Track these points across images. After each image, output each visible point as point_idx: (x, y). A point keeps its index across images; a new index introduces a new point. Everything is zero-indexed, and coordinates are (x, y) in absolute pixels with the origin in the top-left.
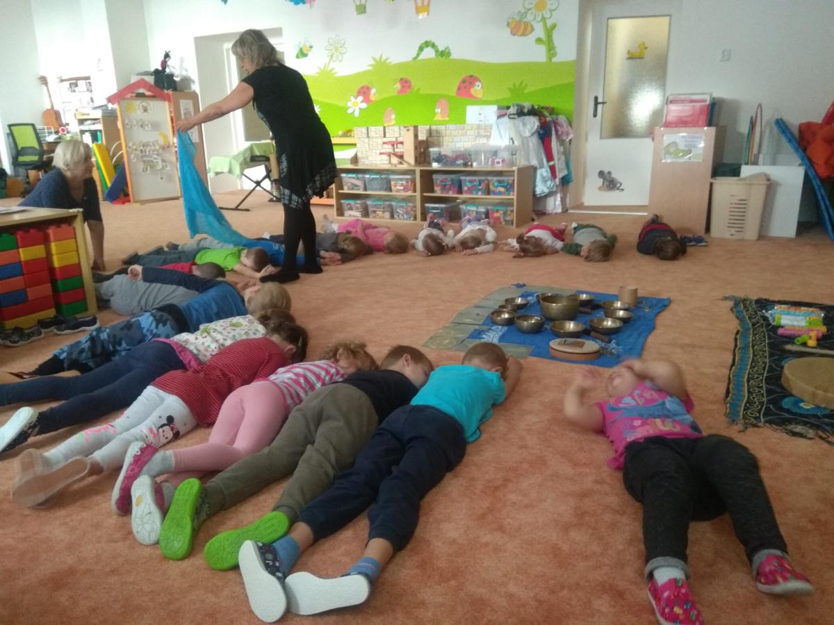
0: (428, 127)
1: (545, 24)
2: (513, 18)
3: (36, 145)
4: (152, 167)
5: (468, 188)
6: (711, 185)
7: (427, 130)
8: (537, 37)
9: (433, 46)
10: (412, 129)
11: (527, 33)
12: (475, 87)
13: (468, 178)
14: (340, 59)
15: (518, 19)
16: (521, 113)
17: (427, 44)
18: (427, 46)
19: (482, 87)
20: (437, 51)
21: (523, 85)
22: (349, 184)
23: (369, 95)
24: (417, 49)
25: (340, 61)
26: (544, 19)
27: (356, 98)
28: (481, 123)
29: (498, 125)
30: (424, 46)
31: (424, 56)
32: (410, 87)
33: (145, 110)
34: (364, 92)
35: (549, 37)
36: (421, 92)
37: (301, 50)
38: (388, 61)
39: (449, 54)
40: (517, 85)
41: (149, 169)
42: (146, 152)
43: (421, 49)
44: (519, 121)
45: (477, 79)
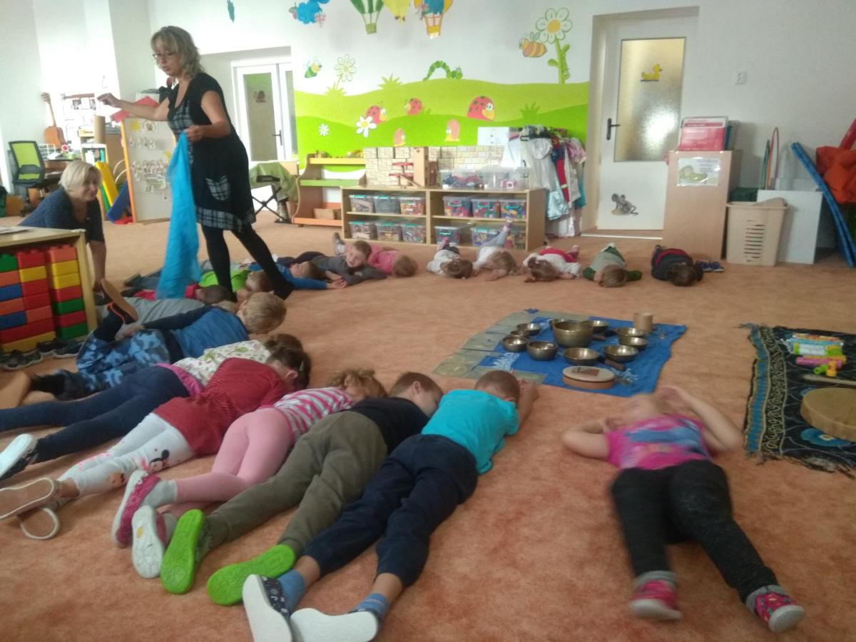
0: (438, 148)
1: (558, 46)
2: (525, 39)
3: (38, 164)
4: (156, 187)
5: (480, 211)
6: (727, 209)
7: (438, 152)
8: (551, 58)
9: (445, 66)
10: (422, 150)
11: (540, 54)
12: (487, 109)
13: (479, 201)
14: (350, 78)
15: (530, 40)
16: (533, 135)
17: (438, 64)
18: (438, 67)
19: (494, 109)
20: (448, 71)
21: (536, 106)
22: (358, 206)
23: (379, 115)
24: (428, 69)
25: (350, 81)
26: (557, 40)
27: (365, 119)
28: (492, 145)
29: (509, 147)
30: (435, 66)
31: (435, 76)
32: (420, 108)
33: (150, 129)
34: (374, 112)
35: (562, 58)
36: (432, 113)
37: (310, 69)
38: (398, 82)
39: (461, 75)
40: (529, 106)
41: (152, 188)
42: (149, 171)
43: (432, 69)
44: (531, 143)
45: (489, 101)
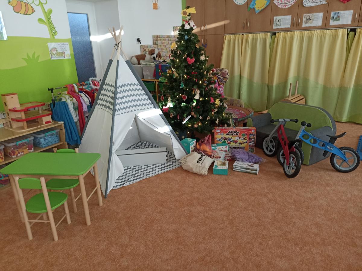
1: (43, 8)
11: (29, 12)
26: (41, 3)
35: (49, 19)
40: (30, 55)
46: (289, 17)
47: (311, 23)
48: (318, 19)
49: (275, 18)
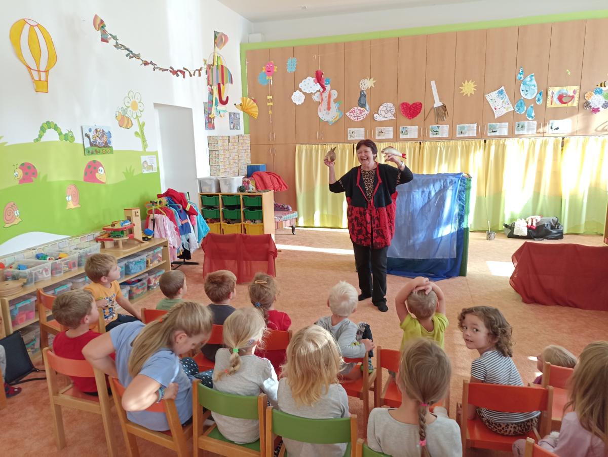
1: (138, 121)
2: (119, 112)
8: (135, 131)
11: (129, 126)
12: (100, 172)
15: (122, 114)
19: (105, 172)
26: (137, 117)
31: (46, 138)
32: (34, 174)
35: (142, 131)
36: (49, 179)
40: (128, 169)
45: (100, 165)
46: (362, 130)
47: (384, 135)
48: (389, 133)
49: (349, 129)
